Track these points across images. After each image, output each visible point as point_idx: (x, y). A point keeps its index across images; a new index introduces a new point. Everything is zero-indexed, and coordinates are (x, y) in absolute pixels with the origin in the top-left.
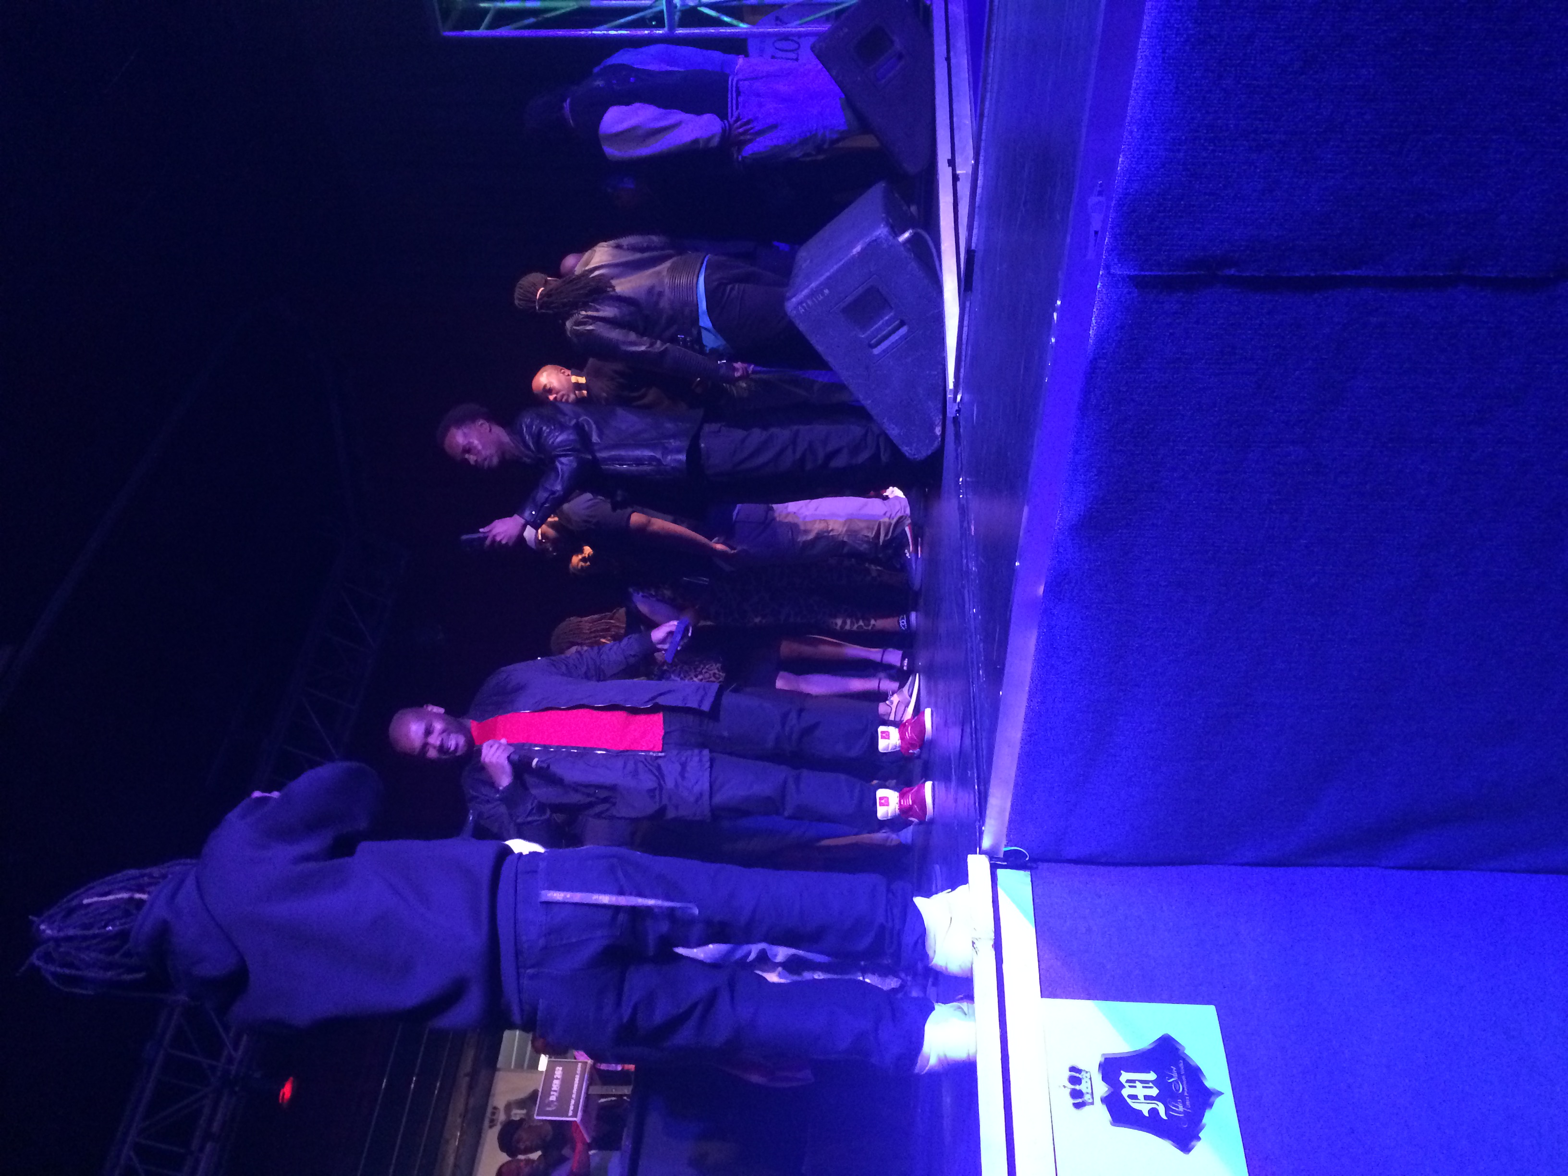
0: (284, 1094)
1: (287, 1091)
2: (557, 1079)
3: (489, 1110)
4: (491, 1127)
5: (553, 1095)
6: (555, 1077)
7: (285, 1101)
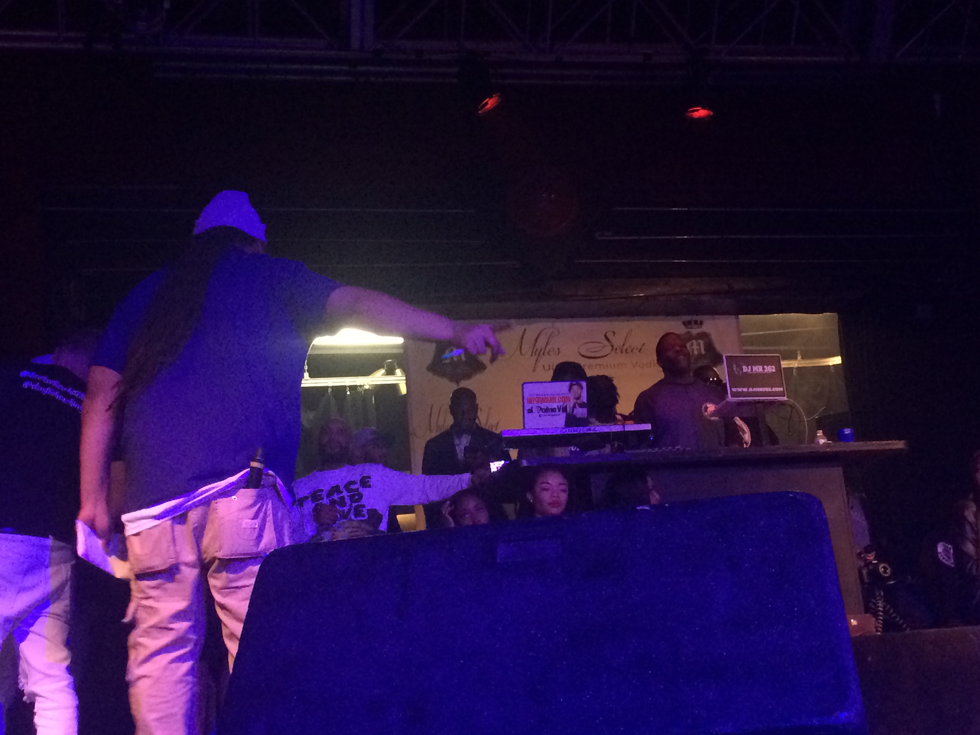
0: (697, 110)
1: (701, 113)
2: (764, 369)
3: (699, 318)
4: (684, 323)
5: (748, 368)
6: (765, 367)
7: (690, 114)
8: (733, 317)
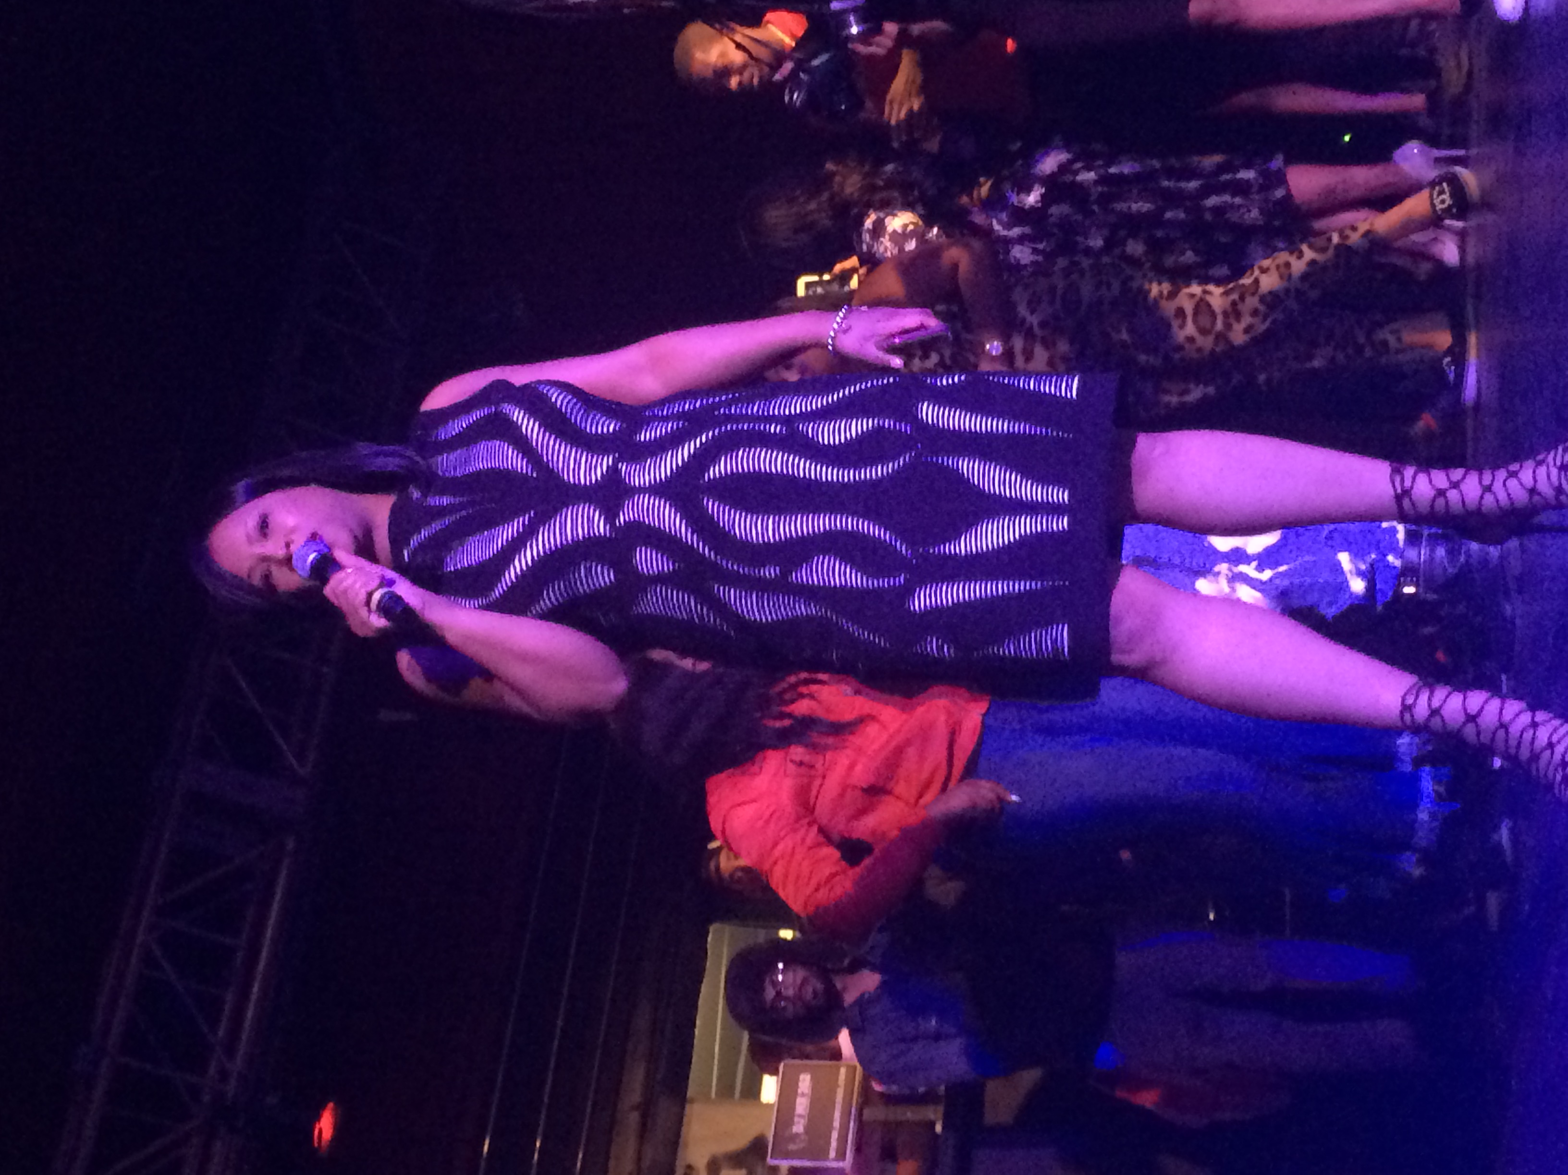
0: (320, 1131)
1: (326, 1126)
2: (803, 1095)
5: (798, 1123)
6: (800, 1091)
7: (323, 1143)
8: (688, 1107)
